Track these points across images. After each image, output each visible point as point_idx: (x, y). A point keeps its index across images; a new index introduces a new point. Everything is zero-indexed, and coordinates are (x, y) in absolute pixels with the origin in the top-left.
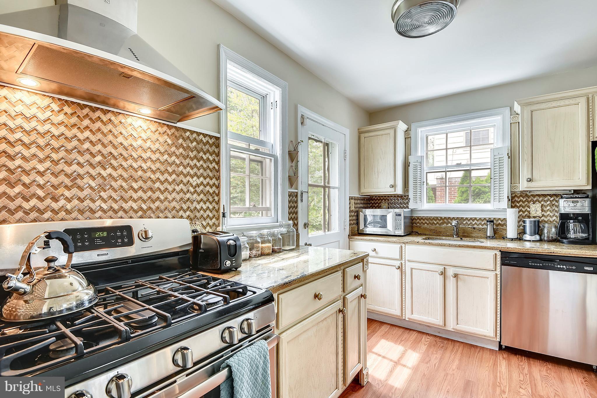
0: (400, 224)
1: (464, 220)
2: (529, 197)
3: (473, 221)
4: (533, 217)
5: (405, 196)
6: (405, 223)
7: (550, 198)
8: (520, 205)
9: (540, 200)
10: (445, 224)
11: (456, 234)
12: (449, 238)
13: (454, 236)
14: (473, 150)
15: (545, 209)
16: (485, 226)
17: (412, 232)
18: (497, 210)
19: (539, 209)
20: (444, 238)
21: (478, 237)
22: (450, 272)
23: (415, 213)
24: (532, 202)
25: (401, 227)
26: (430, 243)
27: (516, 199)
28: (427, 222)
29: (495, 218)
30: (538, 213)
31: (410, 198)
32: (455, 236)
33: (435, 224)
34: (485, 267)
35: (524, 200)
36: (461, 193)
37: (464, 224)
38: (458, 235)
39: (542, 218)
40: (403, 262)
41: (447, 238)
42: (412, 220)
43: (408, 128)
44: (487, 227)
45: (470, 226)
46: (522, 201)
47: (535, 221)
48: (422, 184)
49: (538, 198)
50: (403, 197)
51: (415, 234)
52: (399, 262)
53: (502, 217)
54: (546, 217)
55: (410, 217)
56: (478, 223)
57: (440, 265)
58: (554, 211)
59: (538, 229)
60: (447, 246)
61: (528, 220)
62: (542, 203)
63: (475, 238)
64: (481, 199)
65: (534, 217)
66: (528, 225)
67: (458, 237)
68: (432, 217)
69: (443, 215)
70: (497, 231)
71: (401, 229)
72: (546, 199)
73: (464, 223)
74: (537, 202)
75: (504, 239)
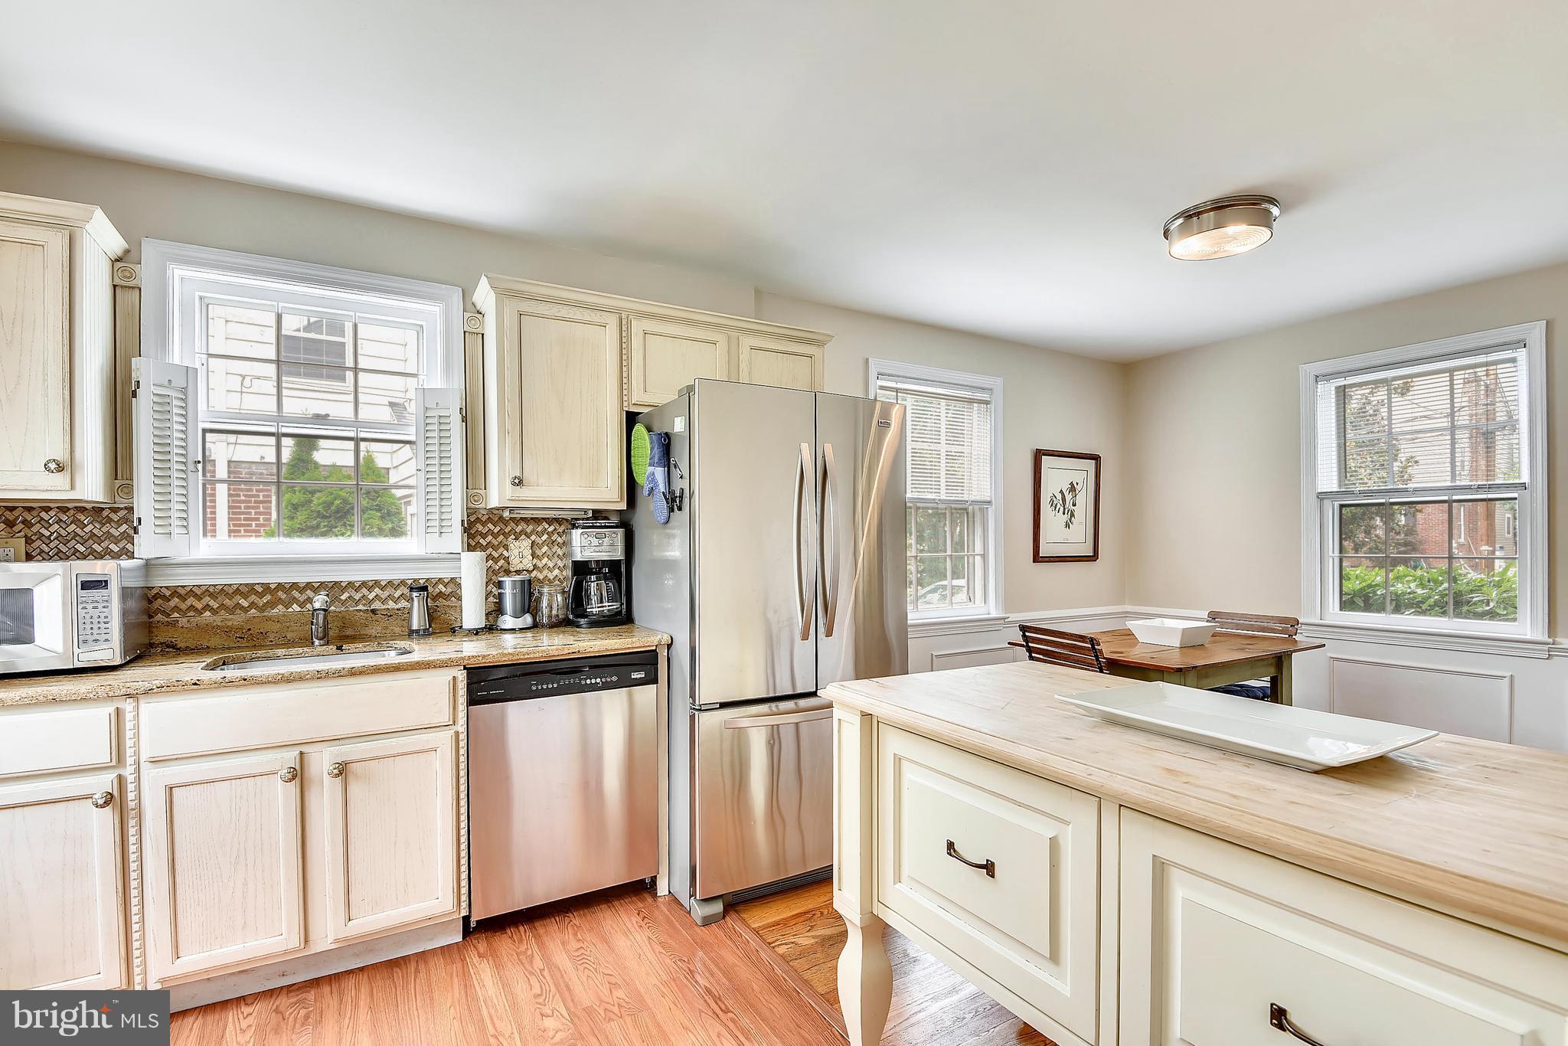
0: (102, 620)
1: (343, 590)
2: (506, 523)
3: (370, 589)
4: (515, 571)
5: (115, 510)
6: (125, 614)
7: (547, 526)
8: (488, 543)
9: (529, 530)
10: (280, 607)
11: (320, 635)
12: (300, 650)
13: (313, 643)
14: (285, 388)
15: (539, 553)
16: (403, 604)
17: (152, 645)
18: (436, 556)
19: (528, 552)
20: (280, 652)
21: (384, 638)
22: (322, 761)
23: (161, 576)
24: (513, 537)
25: (107, 631)
26: (245, 680)
27: (480, 527)
28: (212, 603)
29: (428, 579)
30: (525, 561)
31: (140, 520)
32: (317, 642)
33: (242, 608)
34: (426, 722)
35: (496, 531)
36: (289, 508)
37: (344, 603)
38: (326, 639)
39: (533, 574)
40: (128, 772)
41: (293, 651)
42: (150, 602)
43: (127, 252)
44: (412, 606)
45: (360, 607)
46: (493, 534)
47: (523, 582)
48: (191, 467)
49: (525, 526)
50: (105, 513)
51: (163, 654)
52: (112, 776)
53: (447, 575)
54: (540, 570)
55: (141, 590)
56: (383, 597)
57: (284, 749)
58: (555, 556)
59: (529, 602)
60: (312, 679)
61: (508, 581)
62: (533, 537)
63: (380, 641)
64: (348, 528)
65: (518, 572)
66: (508, 591)
67: (327, 644)
68: (230, 585)
69: (273, 577)
70: (435, 615)
71: (107, 640)
72: (540, 529)
73: (343, 597)
74: (523, 537)
75: (454, 632)
